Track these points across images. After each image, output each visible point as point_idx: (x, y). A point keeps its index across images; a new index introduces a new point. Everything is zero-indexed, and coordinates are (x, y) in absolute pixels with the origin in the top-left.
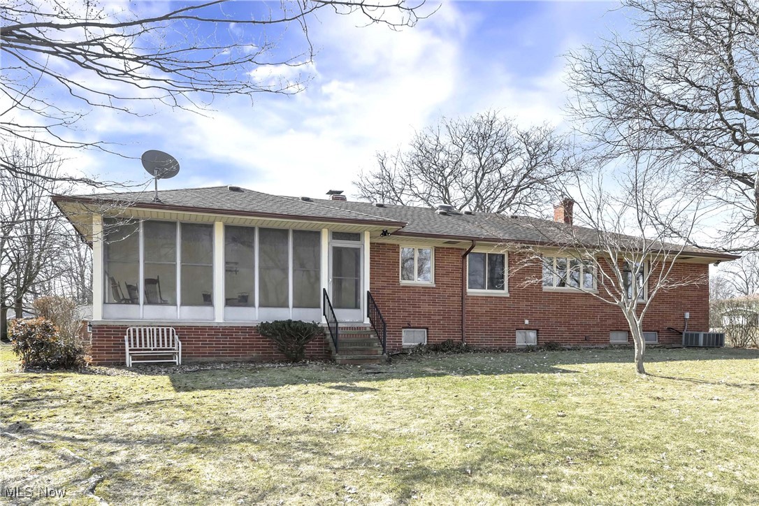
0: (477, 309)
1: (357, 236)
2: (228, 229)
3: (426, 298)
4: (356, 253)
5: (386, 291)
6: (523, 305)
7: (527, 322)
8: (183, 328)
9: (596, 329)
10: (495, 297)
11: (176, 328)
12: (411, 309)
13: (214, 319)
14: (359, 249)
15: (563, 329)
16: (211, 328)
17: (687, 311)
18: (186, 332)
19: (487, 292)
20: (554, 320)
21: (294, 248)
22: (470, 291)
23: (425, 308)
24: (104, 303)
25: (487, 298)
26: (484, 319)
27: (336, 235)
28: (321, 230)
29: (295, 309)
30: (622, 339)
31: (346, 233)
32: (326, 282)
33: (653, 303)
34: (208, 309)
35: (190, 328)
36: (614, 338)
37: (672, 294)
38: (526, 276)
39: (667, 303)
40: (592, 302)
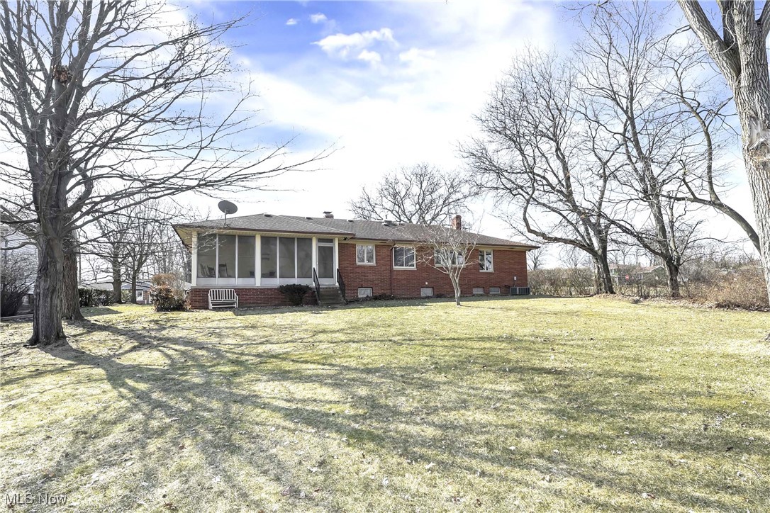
0: (399, 277)
1: (331, 241)
2: (263, 238)
3: (371, 272)
4: (331, 249)
5: (349, 269)
6: (425, 275)
7: (427, 283)
8: (238, 289)
9: (465, 287)
10: (409, 271)
11: (235, 289)
12: (363, 278)
13: (255, 284)
14: (332, 247)
15: (447, 286)
16: (254, 289)
17: (515, 276)
18: (240, 291)
19: (404, 268)
20: (441, 282)
22: (395, 268)
23: (371, 277)
24: (198, 277)
25: (404, 271)
26: (403, 282)
27: (320, 240)
28: (312, 238)
29: (298, 279)
30: (480, 291)
31: (326, 239)
32: (315, 265)
33: (497, 272)
34: (252, 279)
35: (243, 289)
36: (476, 291)
37: (507, 267)
38: (426, 259)
39: (504, 272)
40: (462, 272)
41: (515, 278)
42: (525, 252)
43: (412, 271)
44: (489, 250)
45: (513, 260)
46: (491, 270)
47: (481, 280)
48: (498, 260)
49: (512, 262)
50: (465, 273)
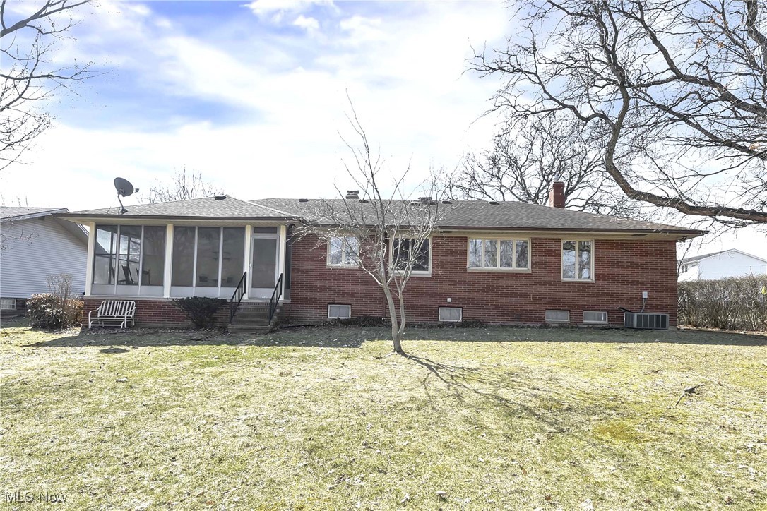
1: (274, 230)
2: (175, 228)
3: (350, 278)
5: (314, 273)
7: (449, 300)
8: (141, 301)
9: (529, 308)
10: (417, 277)
11: (136, 301)
12: (336, 288)
13: (163, 295)
14: (276, 240)
15: (490, 307)
16: (160, 302)
17: (646, 290)
18: (142, 306)
19: (411, 273)
20: (480, 299)
21: (224, 241)
23: (349, 287)
24: (93, 283)
27: (257, 230)
28: (245, 226)
29: (223, 288)
30: (563, 318)
31: (265, 226)
32: (247, 267)
33: (601, 282)
34: (159, 288)
35: (146, 301)
36: (553, 317)
37: (625, 272)
38: (450, 257)
39: (618, 282)
40: (524, 281)
41: (645, 295)
42: (673, 243)
43: (424, 278)
44: (585, 241)
45: (641, 258)
46: (588, 276)
47: (564, 297)
48: (606, 259)
49: (640, 262)
50: (529, 282)
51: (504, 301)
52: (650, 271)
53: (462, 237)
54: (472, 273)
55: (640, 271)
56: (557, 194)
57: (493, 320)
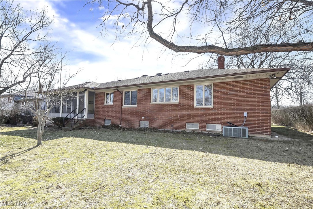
0: (125, 113)
3: (110, 109)
6: (142, 110)
7: (143, 118)
9: (177, 122)
10: (132, 108)
12: (107, 113)
15: (160, 121)
17: (245, 111)
19: (130, 106)
20: (155, 117)
22: (124, 106)
23: (110, 112)
25: (129, 108)
26: (128, 116)
28: (78, 91)
30: (195, 127)
36: (189, 127)
37: (232, 101)
38: (144, 98)
39: (227, 107)
40: (175, 108)
41: (246, 114)
43: (134, 108)
45: (244, 91)
47: (195, 116)
48: (220, 94)
49: (242, 94)
50: (177, 108)
51: (166, 118)
52: (249, 99)
53: (148, 89)
54: (153, 105)
55: (242, 99)
56: (220, 62)
57: (161, 127)
